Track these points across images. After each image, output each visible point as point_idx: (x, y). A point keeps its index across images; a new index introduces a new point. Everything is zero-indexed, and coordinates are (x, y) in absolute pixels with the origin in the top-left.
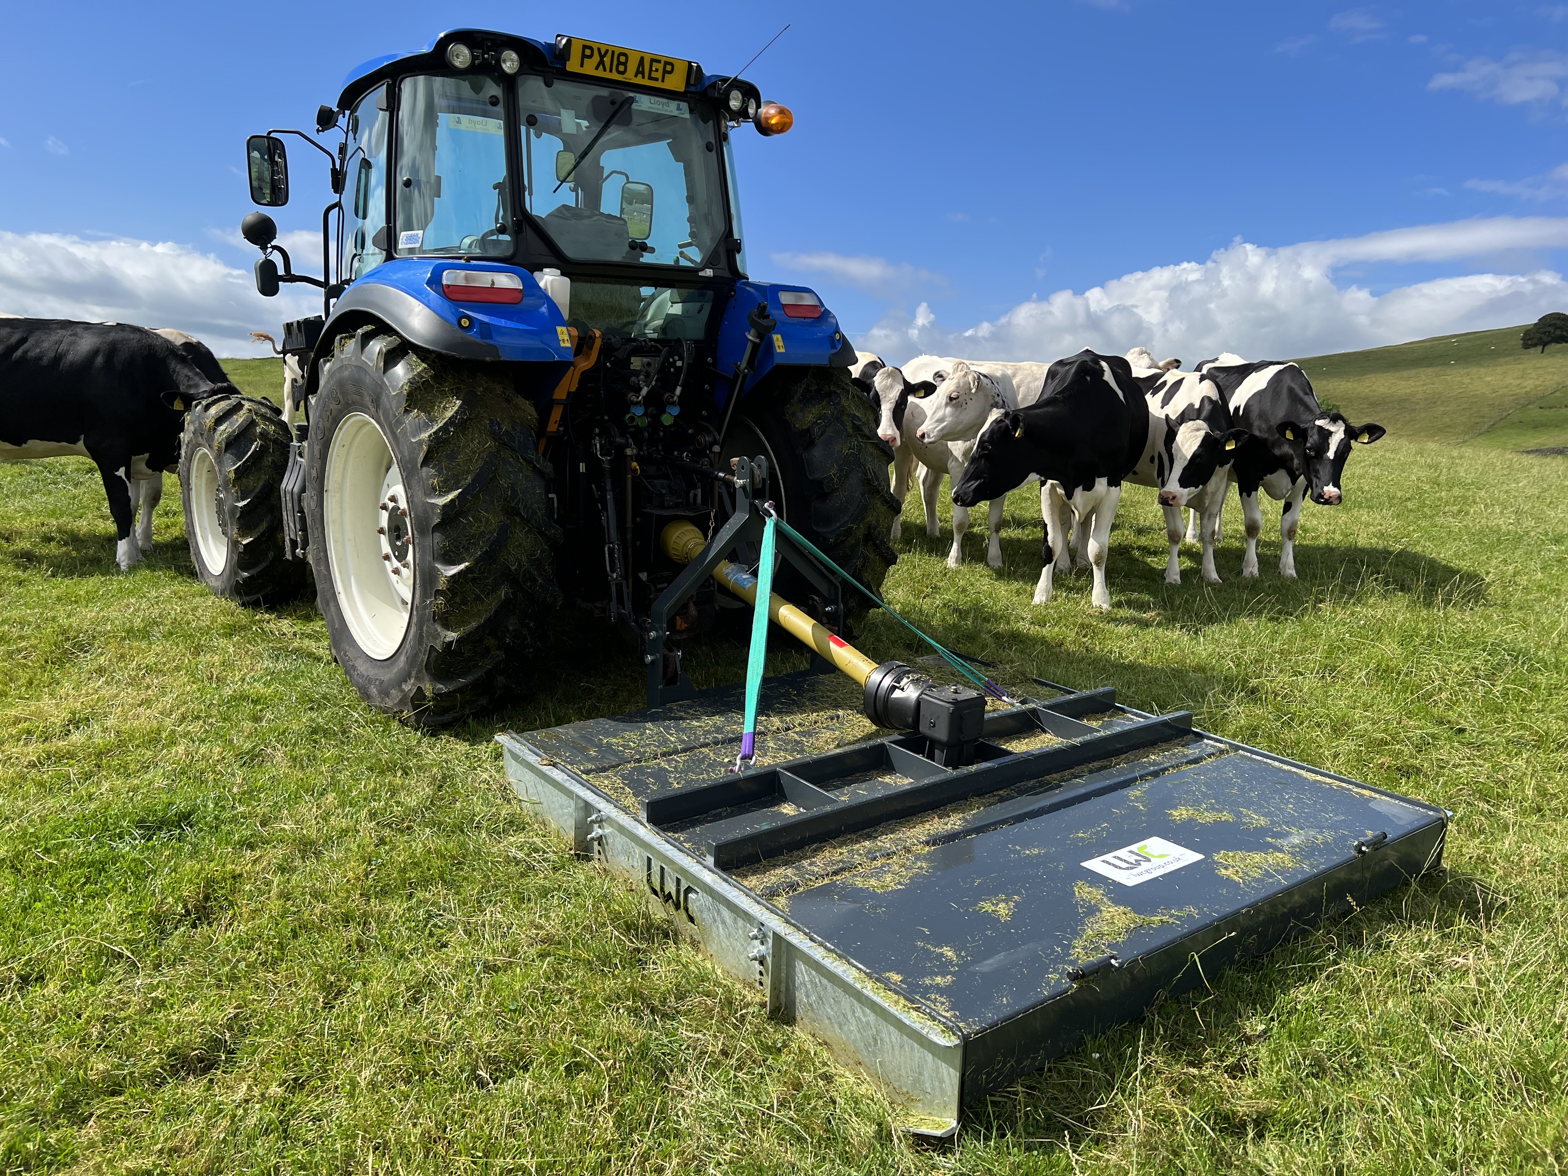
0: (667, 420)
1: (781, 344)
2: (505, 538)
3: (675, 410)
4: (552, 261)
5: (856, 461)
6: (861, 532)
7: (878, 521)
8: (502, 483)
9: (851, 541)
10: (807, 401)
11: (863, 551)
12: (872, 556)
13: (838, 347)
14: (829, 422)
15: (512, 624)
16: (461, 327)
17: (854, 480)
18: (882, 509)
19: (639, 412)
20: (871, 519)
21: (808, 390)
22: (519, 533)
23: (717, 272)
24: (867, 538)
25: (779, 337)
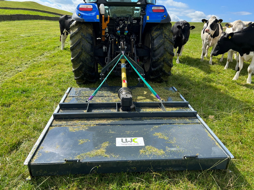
0: (125, 34)
1: (148, 18)
2: (80, 54)
3: (127, 32)
4: (105, 2)
5: (163, 44)
6: (162, 59)
7: (167, 57)
8: (81, 44)
9: (159, 61)
10: (156, 30)
11: (162, 63)
12: (165, 65)
13: (164, 19)
14: (158, 35)
15: (83, 69)
16: (78, 16)
17: (162, 48)
18: (168, 55)
19: (119, 32)
20: (165, 57)
21: (157, 28)
22: (84, 53)
23: (142, 3)
24: (164, 61)
25: (148, 16)
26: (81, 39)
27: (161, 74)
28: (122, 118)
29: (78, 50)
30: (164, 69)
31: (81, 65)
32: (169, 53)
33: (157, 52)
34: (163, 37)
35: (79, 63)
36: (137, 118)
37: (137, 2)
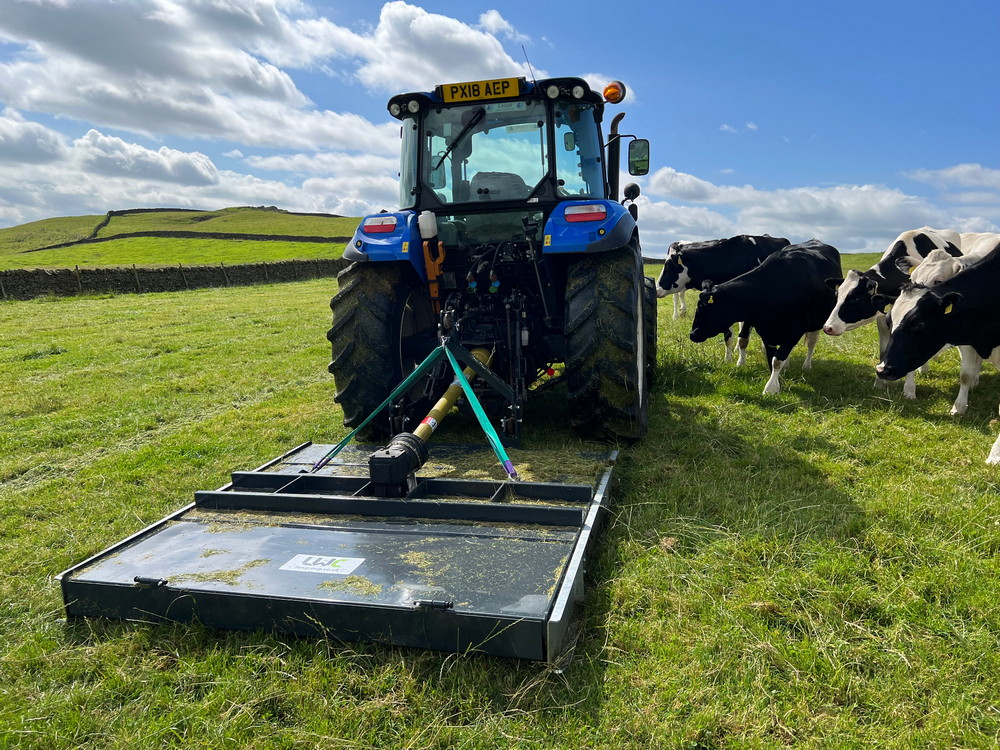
0: (492, 290)
1: (549, 240)
2: (352, 349)
3: (496, 284)
4: (437, 206)
5: (593, 315)
6: (592, 363)
7: (607, 356)
8: (356, 322)
9: (584, 368)
10: (576, 276)
11: (594, 376)
12: (605, 381)
13: (598, 239)
14: (580, 290)
15: (361, 393)
16: (357, 246)
17: (589, 327)
18: (612, 349)
19: (473, 285)
20: (601, 355)
21: (581, 269)
22: (361, 348)
23: (542, 199)
24: (598, 368)
25: (550, 236)
26: (356, 308)
27: (598, 411)
28: (364, 515)
29: (347, 339)
30: (603, 394)
31: (352, 382)
32: (613, 343)
33: (577, 338)
34: (596, 293)
35: (349, 375)
36: (404, 518)
37: (529, 199)
